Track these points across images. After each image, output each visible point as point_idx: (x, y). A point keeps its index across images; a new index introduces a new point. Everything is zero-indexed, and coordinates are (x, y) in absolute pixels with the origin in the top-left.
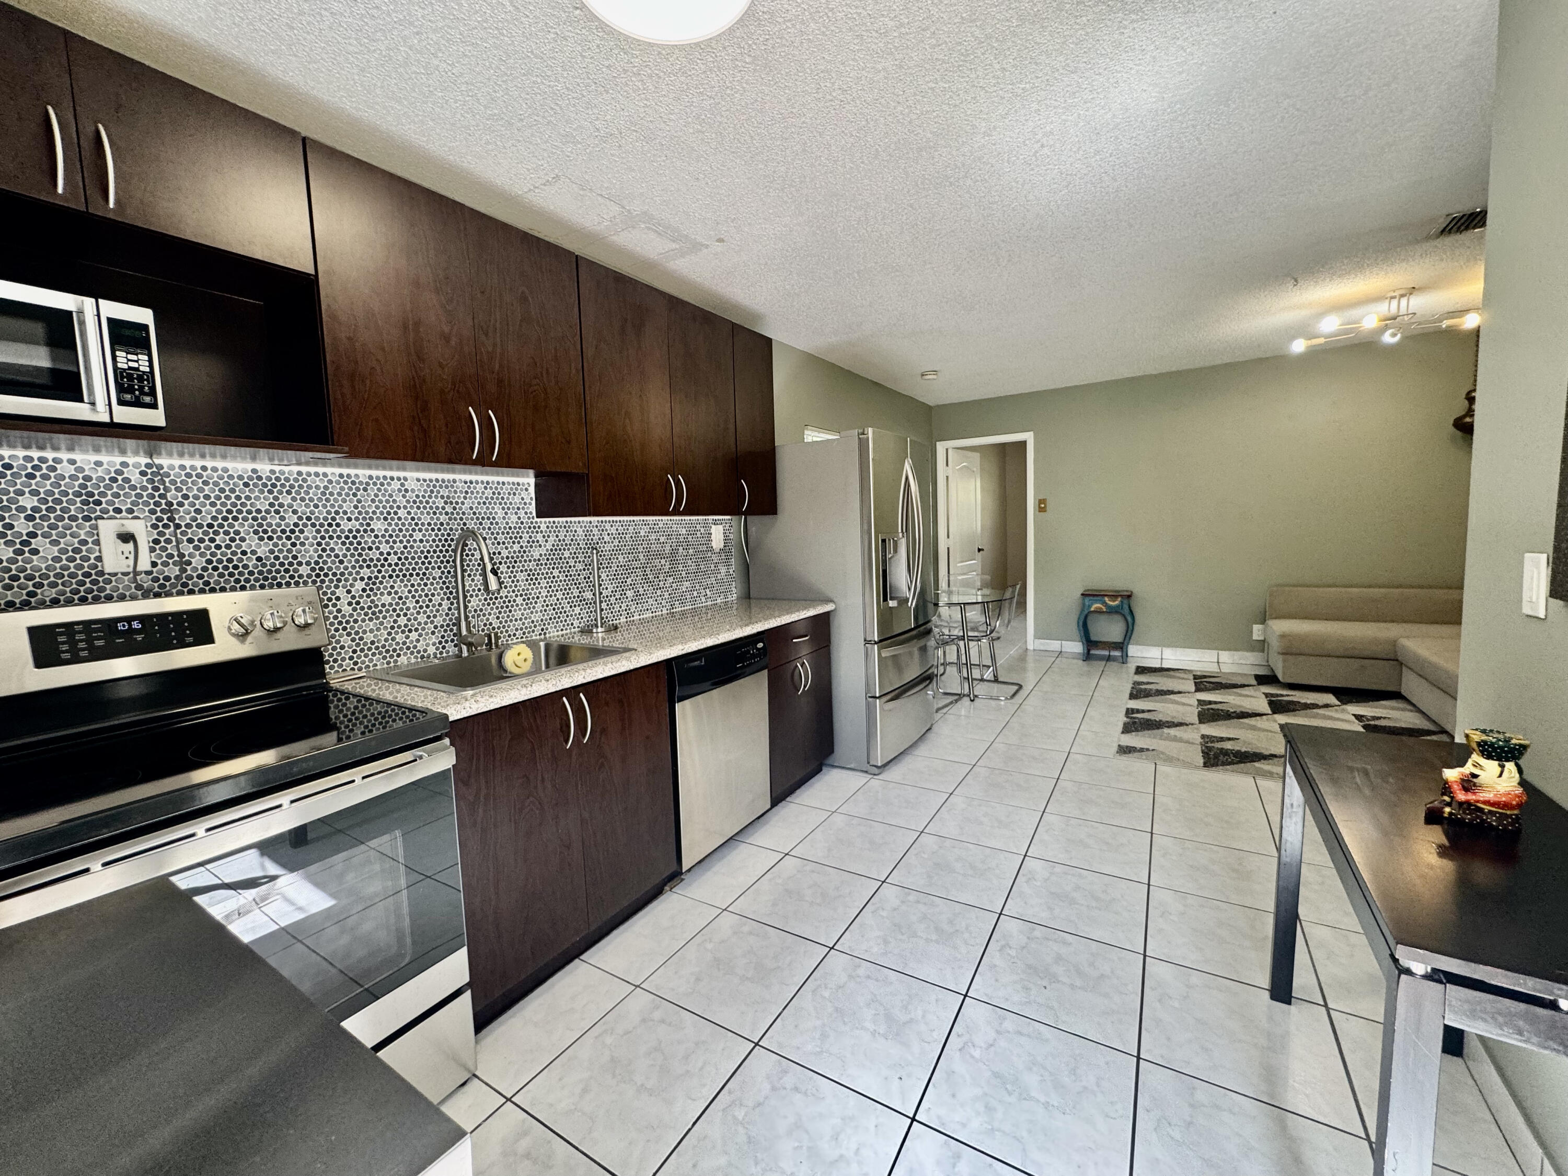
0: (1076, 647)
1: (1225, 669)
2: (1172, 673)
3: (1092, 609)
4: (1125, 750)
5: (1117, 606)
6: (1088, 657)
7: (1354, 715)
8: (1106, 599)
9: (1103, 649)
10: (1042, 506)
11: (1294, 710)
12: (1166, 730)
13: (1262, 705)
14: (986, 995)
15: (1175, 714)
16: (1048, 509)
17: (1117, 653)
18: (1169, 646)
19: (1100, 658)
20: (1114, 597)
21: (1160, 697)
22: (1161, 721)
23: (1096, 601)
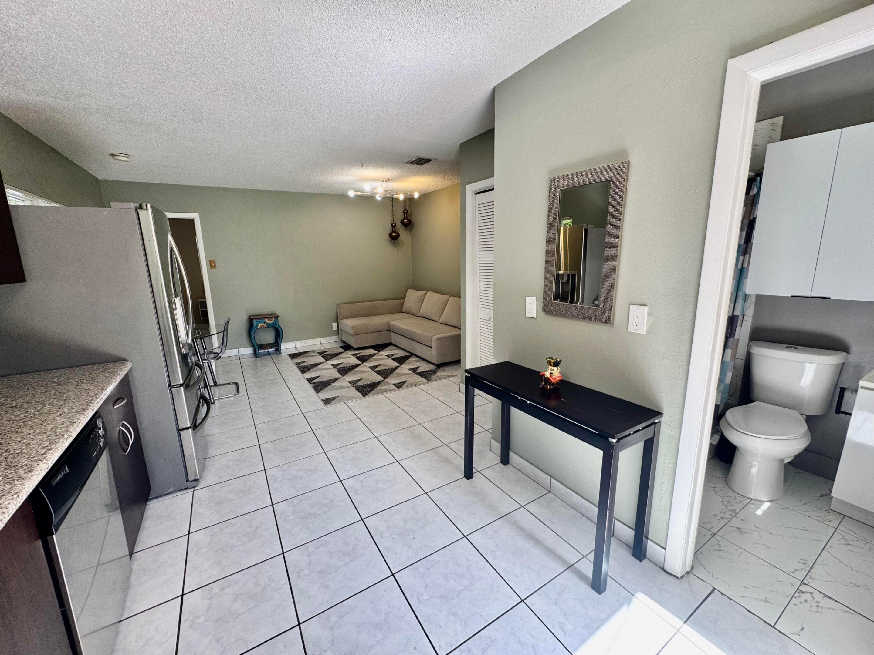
0: (249, 351)
1: (328, 346)
2: (307, 354)
3: (259, 327)
4: (327, 401)
5: (273, 323)
6: (256, 354)
7: (386, 356)
8: (266, 320)
9: (264, 349)
10: (212, 264)
11: (368, 359)
12: (334, 384)
13: (354, 361)
14: (399, 565)
15: (329, 375)
16: (217, 265)
17: (272, 350)
18: (297, 341)
19: (264, 355)
20: (270, 318)
21: (315, 368)
22: (327, 381)
23: (261, 322)
